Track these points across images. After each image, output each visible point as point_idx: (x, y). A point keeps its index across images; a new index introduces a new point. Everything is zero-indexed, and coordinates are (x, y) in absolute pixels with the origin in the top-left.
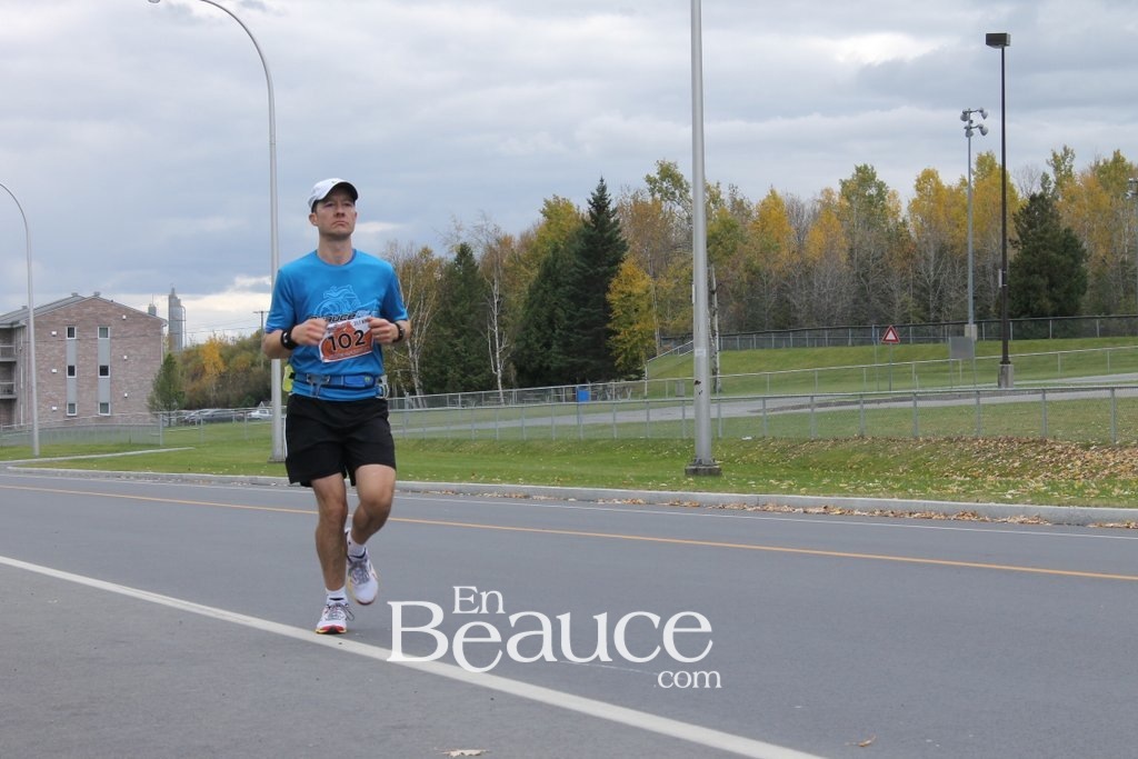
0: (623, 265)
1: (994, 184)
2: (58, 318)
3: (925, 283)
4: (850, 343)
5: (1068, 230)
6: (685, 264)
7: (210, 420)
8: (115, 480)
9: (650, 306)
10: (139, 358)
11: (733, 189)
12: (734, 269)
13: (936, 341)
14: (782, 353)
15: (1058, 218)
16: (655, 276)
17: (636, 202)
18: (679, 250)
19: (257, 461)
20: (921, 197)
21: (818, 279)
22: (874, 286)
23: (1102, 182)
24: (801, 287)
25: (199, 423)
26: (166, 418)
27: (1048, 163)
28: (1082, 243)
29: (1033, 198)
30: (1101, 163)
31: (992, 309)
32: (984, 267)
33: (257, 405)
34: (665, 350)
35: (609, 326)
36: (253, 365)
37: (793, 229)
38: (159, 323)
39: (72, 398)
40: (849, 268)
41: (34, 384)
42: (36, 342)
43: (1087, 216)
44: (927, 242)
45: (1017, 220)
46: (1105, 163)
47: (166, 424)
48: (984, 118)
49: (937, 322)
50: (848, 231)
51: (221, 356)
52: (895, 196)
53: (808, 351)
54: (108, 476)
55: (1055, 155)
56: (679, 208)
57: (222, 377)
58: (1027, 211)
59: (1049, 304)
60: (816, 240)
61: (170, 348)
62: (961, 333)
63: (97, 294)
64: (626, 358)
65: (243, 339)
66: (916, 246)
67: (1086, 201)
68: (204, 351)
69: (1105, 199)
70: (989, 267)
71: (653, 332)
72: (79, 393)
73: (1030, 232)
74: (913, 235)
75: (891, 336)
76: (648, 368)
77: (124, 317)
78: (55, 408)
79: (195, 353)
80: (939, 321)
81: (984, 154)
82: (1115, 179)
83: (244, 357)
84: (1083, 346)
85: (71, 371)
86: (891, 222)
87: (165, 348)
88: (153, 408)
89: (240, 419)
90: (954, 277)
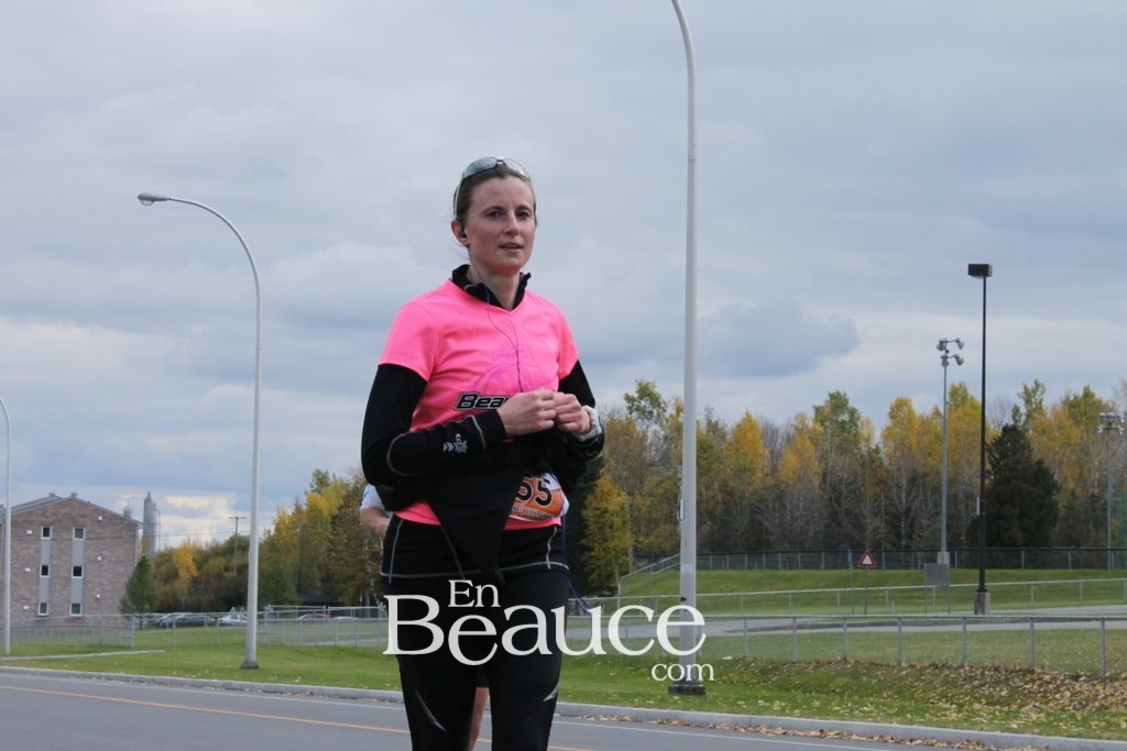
0: (598, 482)
1: (966, 414)
2: (33, 518)
3: (897, 509)
4: (823, 565)
5: (1040, 463)
6: (661, 482)
7: (182, 624)
8: (87, 681)
9: (624, 523)
10: (113, 559)
11: (709, 410)
12: (707, 489)
13: (907, 567)
14: (755, 574)
15: (1031, 450)
16: (629, 494)
17: (612, 419)
18: (654, 469)
19: (230, 666)
20: (895, 425)
21: (791, 503)
22: (846, 510)
23: (1072, 416)
24: (774, 508)
25: (171, 625)
26: (138, 621)
27: (1019, 395)
28: (1053, 476)
29: (1006, 429)
30: (1072, 398)
31: (963, 538)
32: (956, 496)
33: (228, 610)
34: (639, 568)
35: (584, 541)
36: (226, 569)
37: (767, 452)
38: (133, 526)
39: (43, 598)
40: (821, 492)
41: (9, 583)
42: (12, 541)
43: (1057, 449)
44: (899, 469)
45: (990, 451)
46: (1076, 397)
47: (138, 627)
48: (961, 347)
49: (908, 548)
50: (822, 456)
51: (194, 560)
52: (868, 423)
53: (782, 573)
54: (78, 676)
55: (1025, 388)
56: (655, 427)
57: (195, 581)
58: (999, 442)
59: (1020, 535)
60: (790, 463)
61: (144, 551)
62: (934, 560)
63: (74, 495)
64: (600, 575)
65: (217, 544)
66: (888, 472)
67: (1057, 434)
68: (178, 556)
69: (1076, 433)
70: (961, 496)
71: (627, 549)
72: (51, 592)
73: (1002, 463)
74: (886, 462)
75: (867, 561)
76: (620, 585)
77: (100, 518)
78: (26, 607)
79: (168, 557)
80: (910, 547)
81: (957, 385)
82: (1086, 413)
83: (218, 562)
84: (1055, 578)
85: (45, 570)
86: (864, 449)
87: (139, 551)
88: (125, 609)
89: (212, 624)
90: (926, 505)
